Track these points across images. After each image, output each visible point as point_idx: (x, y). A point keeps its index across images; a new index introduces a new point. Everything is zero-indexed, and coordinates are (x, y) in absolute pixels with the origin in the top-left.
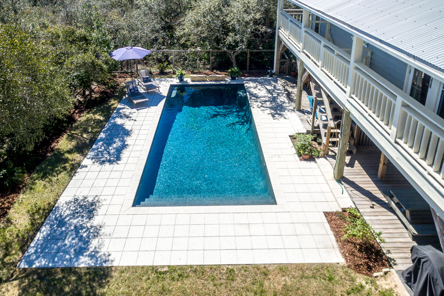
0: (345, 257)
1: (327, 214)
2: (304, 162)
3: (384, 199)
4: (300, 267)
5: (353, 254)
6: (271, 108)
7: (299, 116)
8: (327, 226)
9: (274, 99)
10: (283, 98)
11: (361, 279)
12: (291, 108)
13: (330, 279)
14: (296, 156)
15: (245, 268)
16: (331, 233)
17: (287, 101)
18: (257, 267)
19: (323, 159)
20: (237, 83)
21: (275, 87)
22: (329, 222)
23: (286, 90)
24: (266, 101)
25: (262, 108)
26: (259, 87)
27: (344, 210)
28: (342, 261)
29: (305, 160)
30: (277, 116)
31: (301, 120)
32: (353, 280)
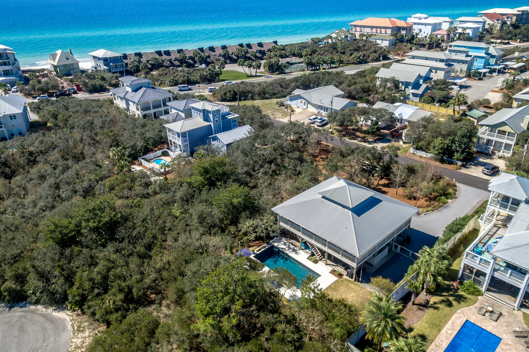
1: (329, 272)
2: (316, 264)
3: (336, 265)
5: (338, 276)
6: (293, 251)
7: (303, 251)
8: (331, 274)
12: (298, 249)
13: (338, 282)
14: (313, 263)
16: (333, 275)
17: (294, 247)
18: (329, 286)
19: (319, 261)
20: (271, 245)
21: (284, 242)
23: (289, 242)
24: (289, 250)
25: (291, 253)
26: (279, 244)
27: (332, 270)
28: (338, 278)
30: (297, 254)
31: (305, 252)
32: (341, 280)
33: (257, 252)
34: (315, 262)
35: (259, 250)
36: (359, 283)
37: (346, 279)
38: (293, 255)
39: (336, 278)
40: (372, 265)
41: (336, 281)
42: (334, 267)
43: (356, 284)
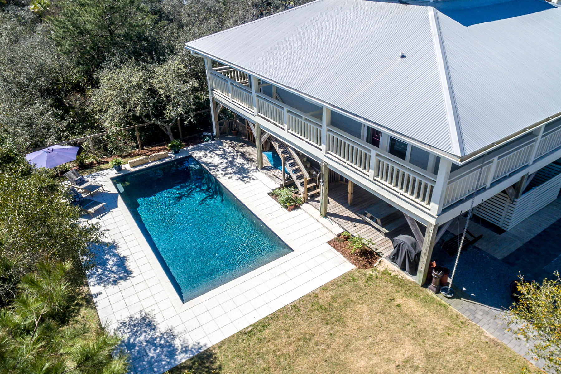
0: (355, 264)
1: (329, 243)
3: (358, 218)
4: (333, 282)
5: (358, 260)
6: (235, 173)
7: (266, 174)
8: (334, 250)
9: (231, 164)
10: (239, 161)
11: (369, 272)
12: (253, 168)
13: (354, 280)
14: (283, 209)
15: (302, 299)
16: (338, 253)
17: (245, 162)
18: (309, 295)
19: (305, 204)
20: (184, 156)
21: (224, 150)
22: (334, 247)
23: (238, 152)
24: (226, 168)
25: (228, 176)
26: (209, 155)
27: (339, 235)
28: (354, 267)
29: (292, 210)
30: (245, 179)
31: (270, 177)
32: (365, 274)
33: (134, 167)
34: (288, 204)
35: (141, 162)
36: (441, 298)
37: (386, 273)
38: (230, 182)
39: (348, 266)
40: (499, 231)
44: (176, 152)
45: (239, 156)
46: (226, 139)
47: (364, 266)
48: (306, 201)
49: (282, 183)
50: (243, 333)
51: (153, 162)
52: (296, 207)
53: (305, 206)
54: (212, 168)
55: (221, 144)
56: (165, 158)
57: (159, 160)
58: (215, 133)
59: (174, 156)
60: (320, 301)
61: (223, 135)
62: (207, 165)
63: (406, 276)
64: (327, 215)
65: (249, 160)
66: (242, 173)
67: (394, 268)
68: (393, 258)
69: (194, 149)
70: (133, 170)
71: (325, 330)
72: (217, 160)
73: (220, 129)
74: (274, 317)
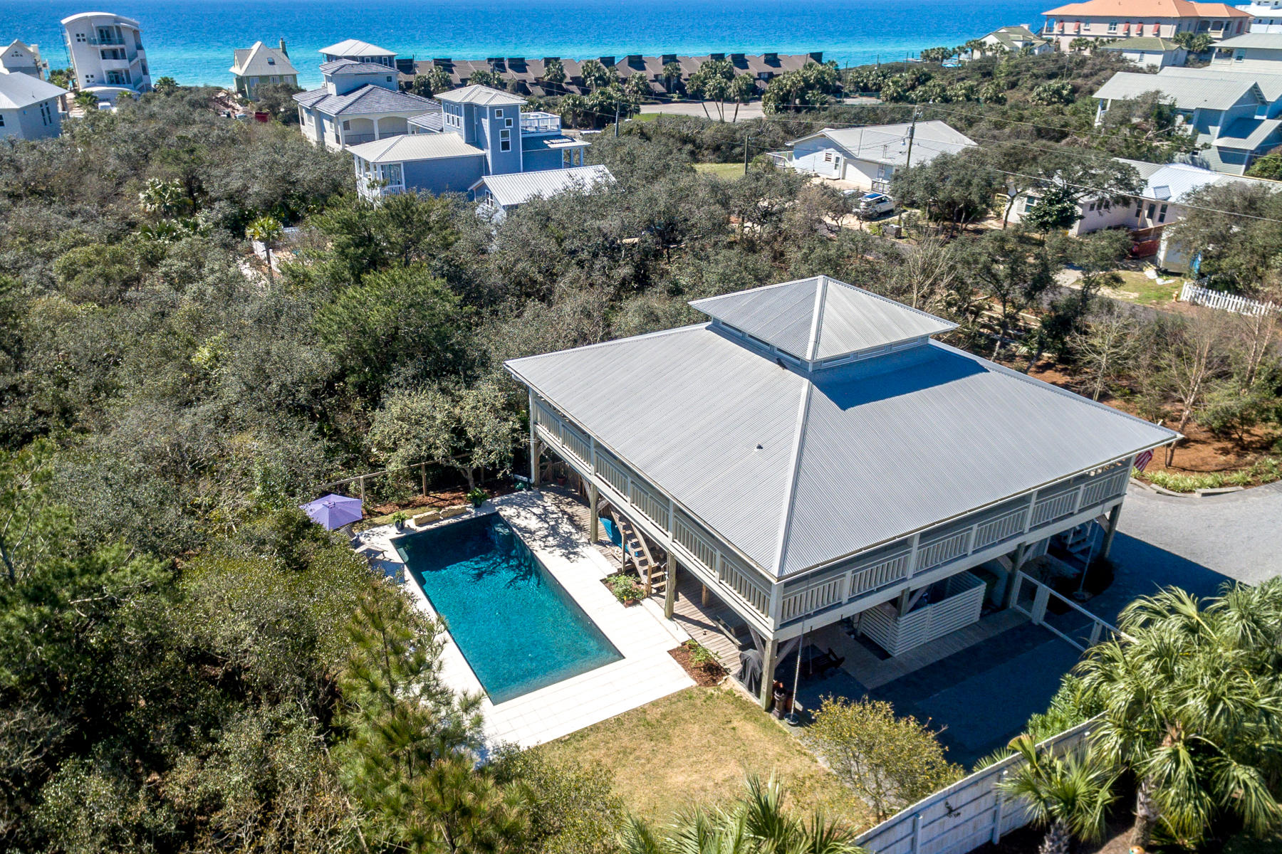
0: (696, 680)
1: (670, 652)
2: (630, 608)
3: (712, 624)
4: (667, 698)
5: (700, 676)
6: (558, 546)
7: (601, 551)
8: (675, 661)
9: (554, 531)
10: (565, 527)
11: (710, 690)
12: (583, 540)
13: (690, 698)
14: (619, 603)
15: (628, 713)
16: (680, 666)
17: (573, 531)
18: (636, 710)
19: (647, 599)
20: (488, 513)
21: (544, 508)
22: (675, 658)
23: (564, 513)
24: (546, 537)
25: (549, 549)
26: (523, 513)
27: (684, 644)
28: (694, 683)
29: (630, 605)
30: (571, 556)
31: (605, 556)
32: (705, 693)
33: (420, 525)
34: (625, 598)
35: (431, 519)
36: (784, 725)
37: (730, 693)
38: (551, 559)
39: (686, 682)
40: (884, 655)
41: (685, 695)
42: (698, 634)
43: (767, 726)
44: (477, 507)
45: (565, 520)
46: (549, 490)
47: (706, 684)
48: (650, 595)
49: (621, 566)
50: (559, 741)
51: (445, 519)
52: (636, 602)
53: (647, 602)
54: (527, 535)
55: (541, 497)
56: (463, 514)
57: (454, 516)
58: (533, 480)
59: (474, 511)
60: (648, 717)
61: (543, 483)
62: (520, 529)
63: (750, 697)
64: (672, 616)
65: (579, 528)
66: (568, 547)
67: (740, 688)
68: (741, 677)
69: (503, 503)
70: (420, 529)
71: (648, 745)
72: (533, 523)
73: (541, 473)
74: (594, 728)
